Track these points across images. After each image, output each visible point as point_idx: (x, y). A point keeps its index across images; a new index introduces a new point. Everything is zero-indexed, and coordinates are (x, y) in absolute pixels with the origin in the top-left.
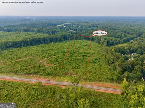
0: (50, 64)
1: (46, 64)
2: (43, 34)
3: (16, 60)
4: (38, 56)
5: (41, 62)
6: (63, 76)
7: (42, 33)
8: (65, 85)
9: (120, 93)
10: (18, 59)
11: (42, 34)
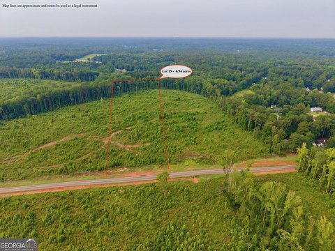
0: (133, 144)
1: (122, 146)
2: (58, 83)
3: (39, 146)
4: (89, 131)
5: (106, 142)
6: (181, 162)
7: (53, 79)
8: (196, 176)
9: (294, 170)
10: (43, 143)
11: (54, 82)
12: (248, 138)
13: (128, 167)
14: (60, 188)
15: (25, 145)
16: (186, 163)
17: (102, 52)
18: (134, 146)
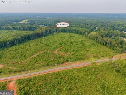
1: (63, 54)
4: (47, 49)
5: (56, 53)
6: (89, 58)
12: (106, 48)
13: (71, 61)
14: (51, 71)
15: (25, 56)
16: (91, 58)
17: (28, 19)
18: (68, 54)
